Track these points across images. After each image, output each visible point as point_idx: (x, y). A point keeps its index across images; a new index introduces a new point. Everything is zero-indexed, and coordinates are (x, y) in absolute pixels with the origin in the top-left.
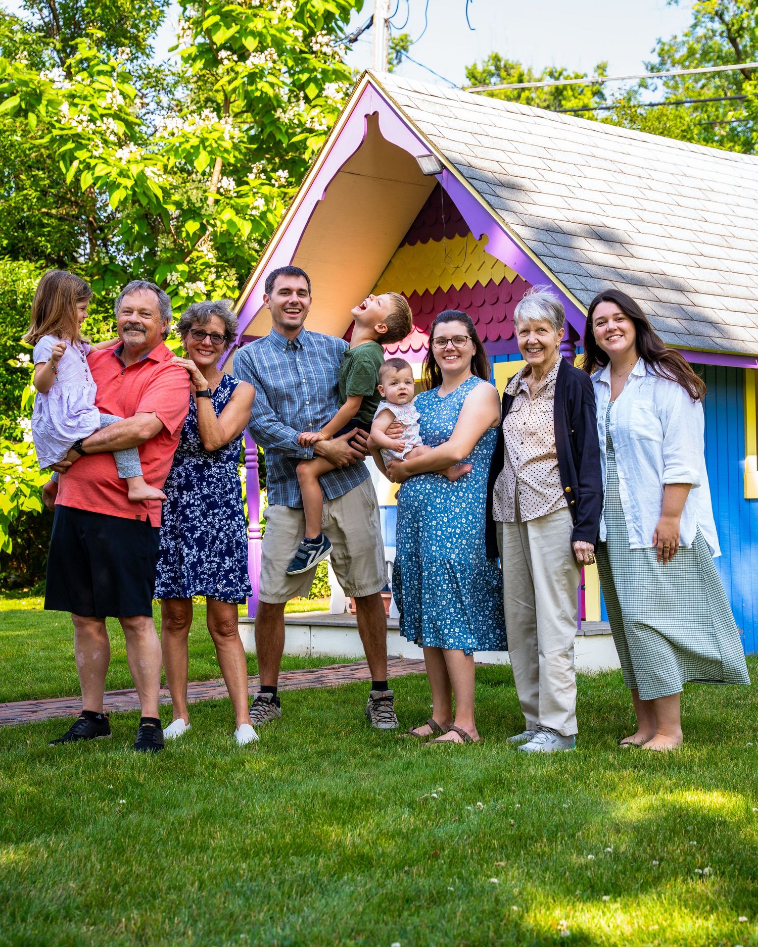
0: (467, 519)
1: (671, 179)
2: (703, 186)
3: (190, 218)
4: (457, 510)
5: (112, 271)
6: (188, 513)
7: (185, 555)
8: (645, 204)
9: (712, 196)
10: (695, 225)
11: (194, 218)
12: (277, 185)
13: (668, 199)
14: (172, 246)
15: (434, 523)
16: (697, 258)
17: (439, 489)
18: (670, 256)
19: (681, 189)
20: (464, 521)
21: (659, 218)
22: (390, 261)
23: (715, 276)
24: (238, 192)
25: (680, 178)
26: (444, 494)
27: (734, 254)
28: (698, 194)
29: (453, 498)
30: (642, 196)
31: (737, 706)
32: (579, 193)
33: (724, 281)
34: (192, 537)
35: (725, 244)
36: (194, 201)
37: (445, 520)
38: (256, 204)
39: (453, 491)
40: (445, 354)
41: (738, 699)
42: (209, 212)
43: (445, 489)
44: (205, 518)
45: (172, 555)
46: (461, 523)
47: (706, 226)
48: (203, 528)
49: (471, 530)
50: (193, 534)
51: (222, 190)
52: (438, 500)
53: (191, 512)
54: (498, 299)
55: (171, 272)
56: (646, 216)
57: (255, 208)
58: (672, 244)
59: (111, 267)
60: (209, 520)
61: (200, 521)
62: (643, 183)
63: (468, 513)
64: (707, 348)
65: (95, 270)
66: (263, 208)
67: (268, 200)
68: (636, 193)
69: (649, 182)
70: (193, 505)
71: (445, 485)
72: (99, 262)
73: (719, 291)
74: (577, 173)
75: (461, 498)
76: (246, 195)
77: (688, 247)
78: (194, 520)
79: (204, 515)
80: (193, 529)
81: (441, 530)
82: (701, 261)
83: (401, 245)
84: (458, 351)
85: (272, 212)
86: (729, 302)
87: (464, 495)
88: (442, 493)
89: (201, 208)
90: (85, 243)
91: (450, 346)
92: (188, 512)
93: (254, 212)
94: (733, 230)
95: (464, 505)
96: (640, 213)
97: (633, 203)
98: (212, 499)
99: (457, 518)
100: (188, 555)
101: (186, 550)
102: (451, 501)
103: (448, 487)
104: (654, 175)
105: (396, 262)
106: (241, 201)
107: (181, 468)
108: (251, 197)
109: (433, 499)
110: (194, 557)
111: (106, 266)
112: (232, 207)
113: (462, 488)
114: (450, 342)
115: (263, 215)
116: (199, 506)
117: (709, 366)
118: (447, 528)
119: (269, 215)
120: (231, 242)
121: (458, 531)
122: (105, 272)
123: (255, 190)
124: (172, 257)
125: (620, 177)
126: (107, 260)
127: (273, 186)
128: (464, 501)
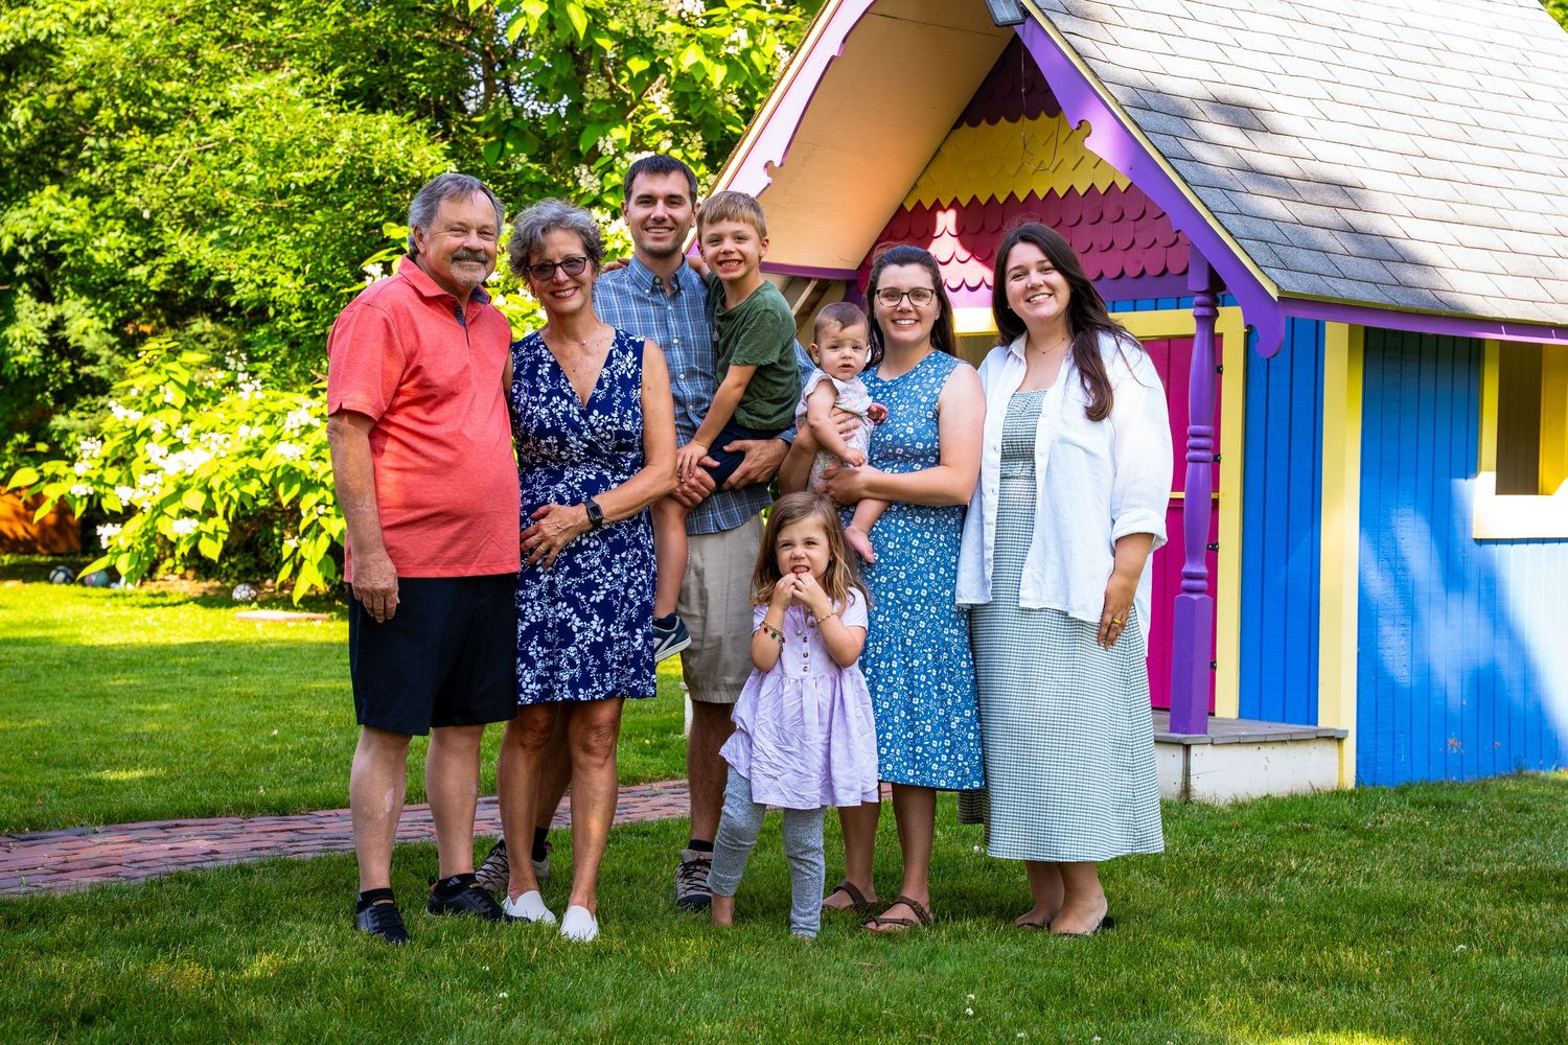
0: (937, 573)
1: (1382, 31)
2: (1433, 42)
3: (637, 54)
4: (922, 561)
5: (516, 129)
6: (579, 561)
7: (575, 629)
8: (1340, 73)
9: (1446, 58)
10: (1417, 108)
11: (642, 55)
12: (768, 9)
13: (1376, 65)
14: (607, 96)
15: (884, 579)
16: (1417, 162)
17: (893, 528)
18: (1374, 158)
19: (1396, 47)
20: (932, 576)
21: (1362, 97)
22: (938, 150)
23: (1445, 191)
24: (709, 18)
25: (1398, 30)
26: (900, 535)
27: (1476, 154)
28: (1425, 56)
29: (916, 543)
30: (1337, 61)
31: (1445, 876)
32: (1235, 55)
33: (1458, 198)
34: (587, 600)
35: (1463, 137)
36: (643, 27)
37: (902, 575)
38: (734, 38)
39: (915, 532)
40: (897, 316)
41: (1447, 863)
42: (664, 47)
43: (903, 529)
44: (609, 570)
45: (551, 630)
46: (929, 581)
47: (1435, 109)
48: (607, 586)
49: (943, 591)
50: (589, 595)
51: (684, 15)
52: (891, 545)
53: (585, 560)
54: (1102, 216)
55: (604, 136)
56: (1341, 93)
57: (733, 43)
58: (1377, 138)
59: (518, 123)
60: (616, 571)
61: (601, 575)
62: (1336, 39)
63: (938, 565)
64: (1425, 308)
65: (491, 129)
66: (746, 43)
67: (752, 32)
68: (1328, 56)
69: (1348, 38)
70: (587, 547)
71: (901, 523)
72: (497, 116)
73: (1450, 215)
74: (1236, 23)
75: (927, 541)
76: (722, 24)
77: (1404, 144)
78: (591, 571)
79: (608, 564)
80: (589, 587)
81: (894, 591)
82: (1424, 166)
83: (957, 125)
84: (918, 312)
85: (759, 51)
86: (1464, 233)
87: (932, 537)
88: (897, 534)
89: (653, 39)
90: (477, 84)
91: (905, 303)
92: (578, 559)
93: (731, 50)
94: (1476, 114)
95: (932, 552)
96: (1330, 87)
97: (1319, 71)
98: (617, 537)
99: (921, 573)
100: (581, 630)
101: (577, 622)
102: (912, 547)
103: (907, 525)
104: (1357, 25)
105: (948, 151)
106: (713, 32)
107: (560, 487)
108: (729, 26)
109: (883, 542)
110: (597, 634)
111: (508, 122)
112: (700, 40)
113: (928, 525)
114: (905, 297)
115: (746, 54)
116: (596, 548)
117: (1426, 335)
118: (904, 588)
119: (754, 55)
120: (697, 93)
121: (924, 593)
122: (506, 132)
123: (736, 15)
124: (608, 113)
125: (1302, 29)
126: (509, 112)
127: (764, 9)
128: (932, 547)
